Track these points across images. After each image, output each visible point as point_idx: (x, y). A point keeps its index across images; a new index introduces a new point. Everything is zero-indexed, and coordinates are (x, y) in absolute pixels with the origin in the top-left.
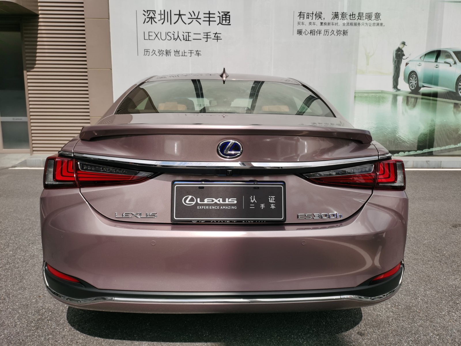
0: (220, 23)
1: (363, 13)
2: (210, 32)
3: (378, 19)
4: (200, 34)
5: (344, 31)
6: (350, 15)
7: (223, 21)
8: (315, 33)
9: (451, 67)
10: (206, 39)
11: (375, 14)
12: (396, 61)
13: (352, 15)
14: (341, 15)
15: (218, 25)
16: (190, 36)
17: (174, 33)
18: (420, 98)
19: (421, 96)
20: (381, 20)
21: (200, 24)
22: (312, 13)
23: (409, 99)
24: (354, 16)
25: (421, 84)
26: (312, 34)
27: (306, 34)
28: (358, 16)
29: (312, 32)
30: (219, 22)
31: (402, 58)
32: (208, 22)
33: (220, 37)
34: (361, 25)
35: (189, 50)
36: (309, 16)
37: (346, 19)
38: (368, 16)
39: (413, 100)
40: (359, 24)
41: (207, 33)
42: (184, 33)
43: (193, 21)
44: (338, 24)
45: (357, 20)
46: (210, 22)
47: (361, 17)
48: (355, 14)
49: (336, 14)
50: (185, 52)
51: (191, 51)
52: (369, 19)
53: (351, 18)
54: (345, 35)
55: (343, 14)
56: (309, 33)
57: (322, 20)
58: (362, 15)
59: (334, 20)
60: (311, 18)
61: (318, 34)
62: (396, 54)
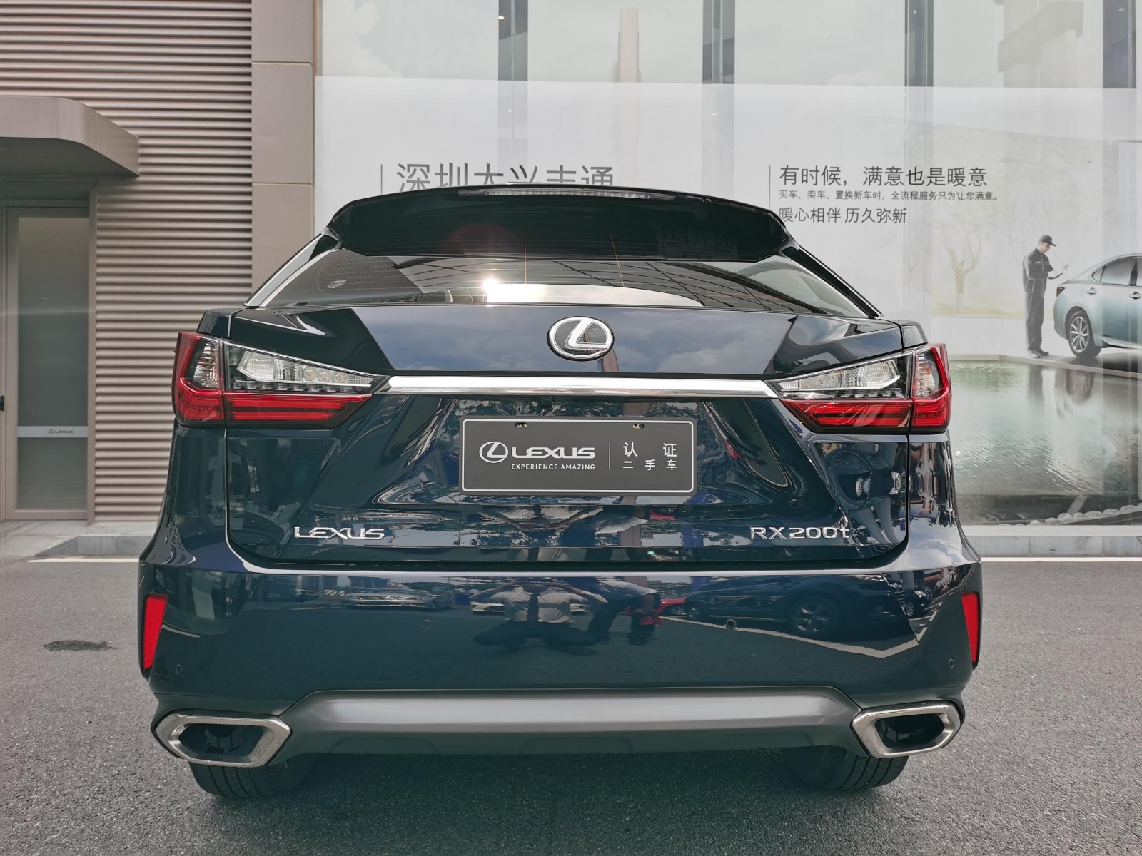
1: (941, 169)
3: (980, 182)
5: (897, 212)
6: (910, 175)
8: (823, 216)
11: (972, 171)
12: (1031, 282)
13: (915, 175)
14: (887, 174)
18: (1098, 374)
19: (1101, 370)
20: (986, 184)
22: (815, 169)
23: (1073, 376)
24: (918, 176)
25: (1099, 339)
26: (816, 218)
27: (802, 218)
28: (930, 175)
29: (816, 213)
31: (1047, 276)
34: (937, 198)
36: (807, 175)
37: (900, 184)
38: (954, 175)
39: (1083, 379)
40: (933, 194)
44: (881, 198)
45: (928, 185)
47: (938, 179)
48: (921, 172)
49: (875, 171)
52: (956, 183)
53: (913, 182)
54: (898, 221)
55: (892, 172)
56: (810, 216)
57: (839, 184)
58: (939, 173)
59: (869, 185)
60: (811, 181)
61: (832, 220)
62: (1029, 266)
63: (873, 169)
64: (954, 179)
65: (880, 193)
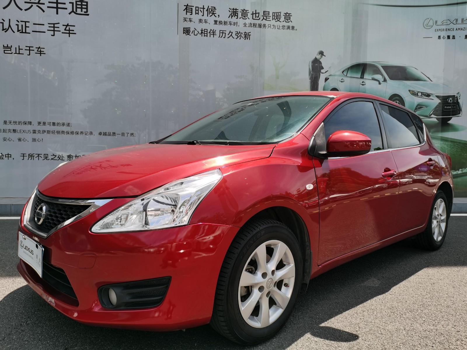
0: (73, 11)
1: (269, 12)
2: (59, 23)
3: (289, 20)
4: (44, 25)
5: (246, 34)
6: (253, 14)
7: (78, 9)
8: (207, 34)
9: (380, 85)
10: (53, 32)
11: (285, 14)
12: (312, 75)
13: (255, 14)
14: (241, 13)
15: (70, 14)
16: (29, 27)
17: (4, 21)
20: (292, 22)
21: (44, 11)
22: (203, 7)
24: (257, 15)
26: (203, 34)
27: (196, 34)
28: (263, 15)
29: (203, 32)
30: (71, 10)
31: (321, 71)
32: (56, 9)
33: (73, 31)
34: (267, 27)
35: (26, 47)
36: (198, 10)
37: (247, 19)
38: (275, 16)
40: (264, 25)
41: (54, 24)
42: (18, 22)
43: (32, 6)
44: (238, 26)
45: (262, 20)
46: (59, 10)
47: (267, 17)
48: (259, 13)
49: (235, 10)
50: (20, 48)
51: (30, 47)
52: (277, 20)
53: (254, 18)
54: (246, 39)
55: (243, 12)
56: (200, 33)
57: (216, 17)
58: (268, 14)
59: (232, 18)
60: (201, 14)
61: (212, 36)
62: (312, 66)
63: (234, 9)
64: (275, 18)
65: (237, 23)
